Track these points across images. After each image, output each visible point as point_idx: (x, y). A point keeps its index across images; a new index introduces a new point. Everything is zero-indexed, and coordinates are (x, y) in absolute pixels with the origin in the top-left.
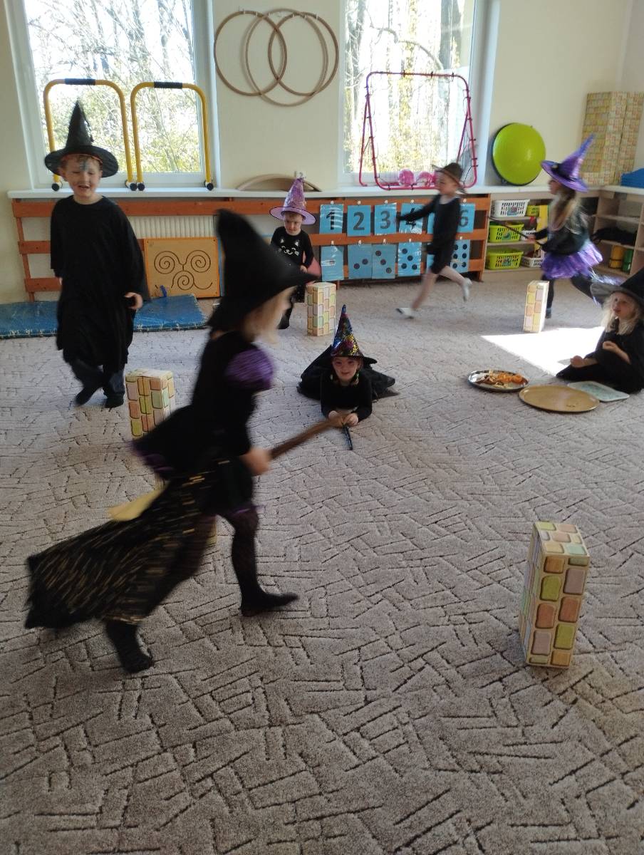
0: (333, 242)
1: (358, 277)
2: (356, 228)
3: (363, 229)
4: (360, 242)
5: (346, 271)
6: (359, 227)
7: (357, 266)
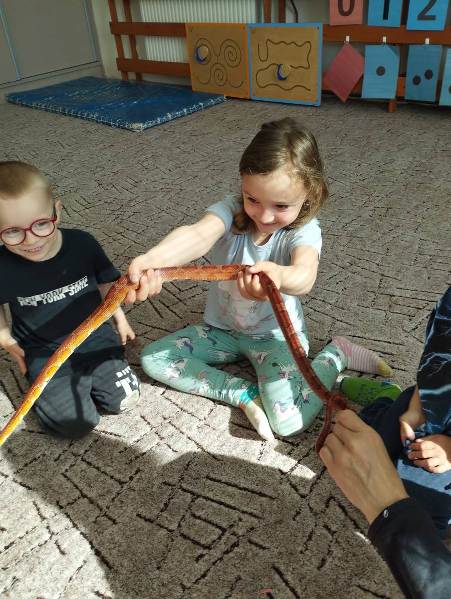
0: (385, 39)
1: (416, 97)
2: (422, 17)
3: (433, 18)
4: (427, 41)
5: (401, 86)
6: (427, 14)
7: (417, 81)
